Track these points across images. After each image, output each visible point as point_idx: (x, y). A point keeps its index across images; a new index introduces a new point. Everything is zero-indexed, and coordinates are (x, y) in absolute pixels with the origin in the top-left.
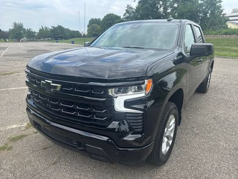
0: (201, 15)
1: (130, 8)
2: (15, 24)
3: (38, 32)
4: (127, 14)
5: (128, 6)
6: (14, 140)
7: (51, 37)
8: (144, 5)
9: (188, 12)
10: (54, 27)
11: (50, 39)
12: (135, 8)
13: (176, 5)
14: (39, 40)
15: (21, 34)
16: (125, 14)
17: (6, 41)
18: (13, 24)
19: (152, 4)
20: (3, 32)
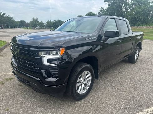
0: (151, 13)
1: (103, 9)
2: (33, 19)
3: (46, 23)
4: (100, 13)
5: (101, 8)
6: (7, 80)
7: (53, 26)
8: (111, 7)
9: (142, 11)
10: (55, 21)
11: (53, 28)
12: (106, 9)
13: (134, 7)
14: (46, 28)
15: (36, 24)
16: (99, 12)
17: (28, 29)
18: (32, 19)
19: (117, 6)
20: (27, 23)
